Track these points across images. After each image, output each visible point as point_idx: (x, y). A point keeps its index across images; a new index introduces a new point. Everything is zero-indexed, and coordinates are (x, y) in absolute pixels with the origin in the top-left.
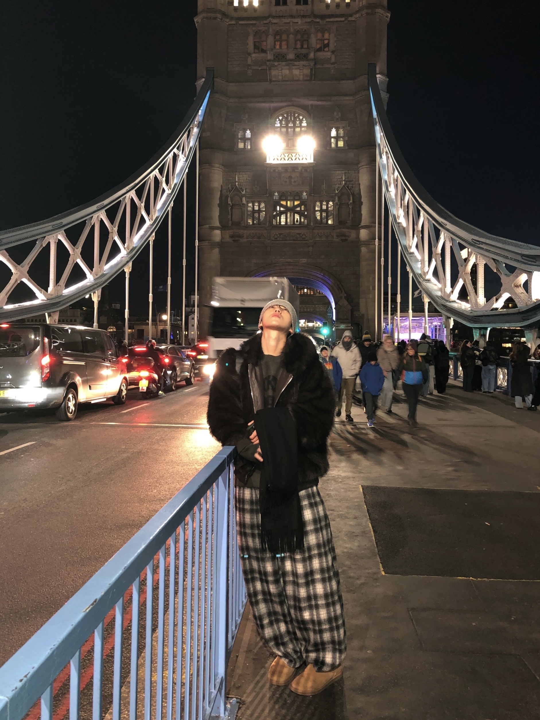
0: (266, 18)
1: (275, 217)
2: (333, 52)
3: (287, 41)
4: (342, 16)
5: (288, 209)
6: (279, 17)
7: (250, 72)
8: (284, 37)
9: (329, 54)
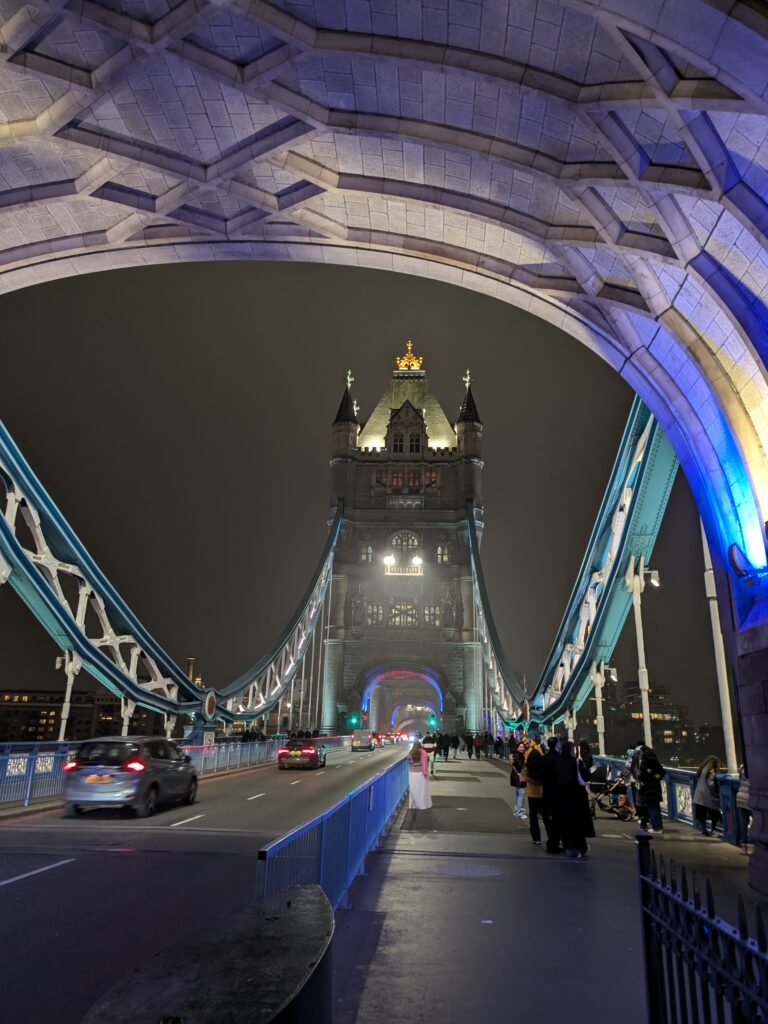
0: (387, 462)
1: (391, 619)
2: (439, 488)
3: (403, 478)
4: (446, 462)
5: (402, 613)
6: (397, 461)
7: (373, 501)
8: (400, 475)
9: (435, 490)
